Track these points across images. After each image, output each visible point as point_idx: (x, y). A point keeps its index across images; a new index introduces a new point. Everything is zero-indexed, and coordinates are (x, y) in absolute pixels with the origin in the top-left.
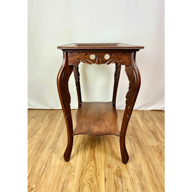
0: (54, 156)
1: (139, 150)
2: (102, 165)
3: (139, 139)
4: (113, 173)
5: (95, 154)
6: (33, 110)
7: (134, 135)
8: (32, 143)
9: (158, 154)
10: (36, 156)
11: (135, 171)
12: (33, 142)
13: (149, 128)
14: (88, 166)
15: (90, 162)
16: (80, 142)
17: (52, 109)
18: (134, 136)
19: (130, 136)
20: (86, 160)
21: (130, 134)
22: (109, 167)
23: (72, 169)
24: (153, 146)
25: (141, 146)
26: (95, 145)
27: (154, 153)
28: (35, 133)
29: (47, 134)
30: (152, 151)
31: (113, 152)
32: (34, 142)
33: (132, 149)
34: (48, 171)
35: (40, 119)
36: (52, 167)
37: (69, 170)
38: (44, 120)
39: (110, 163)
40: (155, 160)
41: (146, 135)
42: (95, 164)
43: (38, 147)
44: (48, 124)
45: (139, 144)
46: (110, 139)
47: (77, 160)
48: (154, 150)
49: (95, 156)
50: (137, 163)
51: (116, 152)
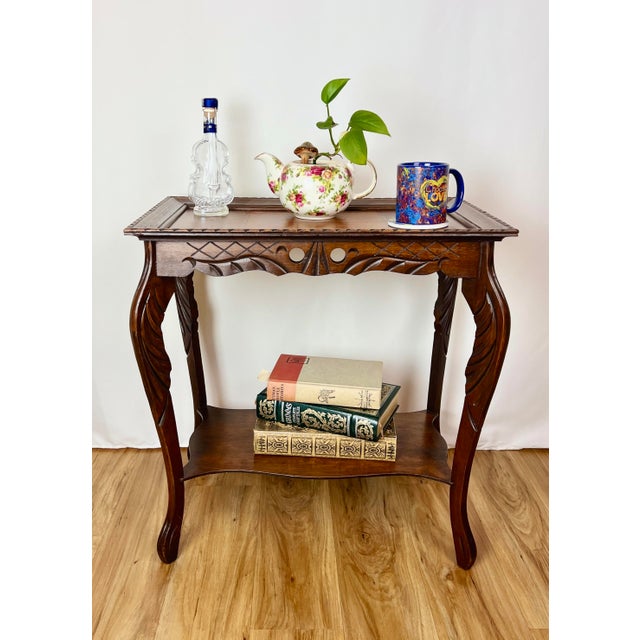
3: (487, 598)
7: (463, 575)
13: (520, 541)
16: (248, 615)
17: (128, 449)
19: (450, 584)
21: (445, 571)
26: (312, 632)
29: (113, 576)
41: (510, 572)
44: (111, 526)
45: (489, 622)
46: (369, 599)
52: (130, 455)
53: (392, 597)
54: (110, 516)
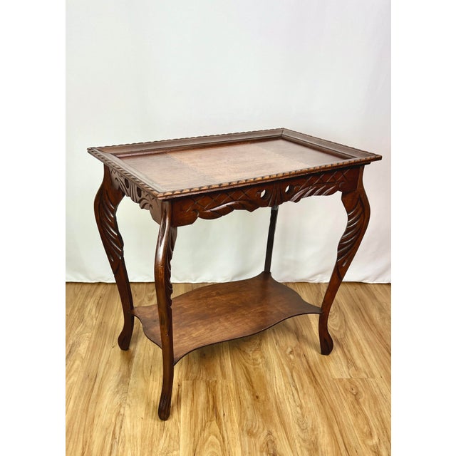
0: (127, 412)
1: (312, 391)
2: (235, 429)
3: (312, 364)
4: (258, 449)
5: (218, 404)
7: (299, 352)
9: (351, 398)
10: (87, 413)
11: (304, 441)
14: (206, 433)
15: (209, 423)
16: (181, 373)
17: (100, 283)
18: (299, 355)
19: (292, 356)
20: (199, 420)
21: (289, 350)
22: (251, 433)
23: (172, 442)
24: (341, 380)
25: (316, 379)
26: (216, 381)
27: (343, 398)
29: (101, 354)
30: (338, 392)
31: (255, 397)
33: (297, 390)
34: (121, 449)
35: (75, 313)
36: (127, 439)
37: (166, 445)
39: (252, 425)
40: (344, 414)
42: (220, 429)
43: (85, 391)
44: (97, 327)
45: (312, 375)
46: (247, 365)
47: (180, 422)
48: (342, 389)
49: (219, 409)
50: (307, 423)
51: (262, 397)
52: (102, 286)
53: (259, 364)
54: (95, 321)
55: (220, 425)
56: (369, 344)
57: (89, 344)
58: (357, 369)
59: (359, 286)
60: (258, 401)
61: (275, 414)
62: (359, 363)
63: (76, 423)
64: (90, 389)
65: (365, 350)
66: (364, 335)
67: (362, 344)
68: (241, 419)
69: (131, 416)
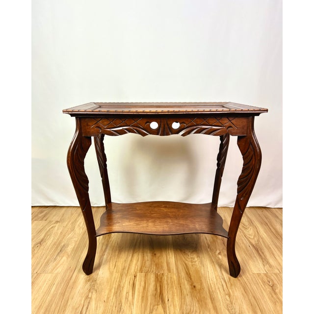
0: (94, 296)
5: (163, 291)
6: (57, 209)
8: (56, 272)
9: (269, 289)
10: (63, 296)
12: (57, 268)
13: (249, 241)
15: (156, 307)
16: (137, 267)
18: (225, 256)
19: (220, 256)
20: (149, 304)
21: (218, 252)
24: (259, 275)
26: (163, 274)
27: (262, 289)
28: (60, 251)
30: (258, 284)
31: (193, 287)
32: (59, 270)
33: (225, 281)
35: (70, 226)
38: (76, 227)
39: (191, 309)
40: (265, 302)
41: (245, 252)
42: (164, 312)
43: (66, 278)
44: (82, 234)
46: (187, 262)
47: (133, 305)
48: (260, 281)
49: (164, 295)
50: (235, 309)
51: (198, 287)
53: (196, 261)
54: (81, 231)
55: (164, 308)
56: (277, 248)
57: (75, 245)
58: (271, 266)
59: (264, 210)
60: (196, 290)
61: (209, 301)
62: (271, 261)
63: (54, 304)
64: (69, 277)
65: (275, 253)
66: (272, 241)
67: (272, 248)
68: (181, 303)
69: (96, 299)
